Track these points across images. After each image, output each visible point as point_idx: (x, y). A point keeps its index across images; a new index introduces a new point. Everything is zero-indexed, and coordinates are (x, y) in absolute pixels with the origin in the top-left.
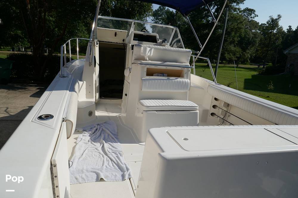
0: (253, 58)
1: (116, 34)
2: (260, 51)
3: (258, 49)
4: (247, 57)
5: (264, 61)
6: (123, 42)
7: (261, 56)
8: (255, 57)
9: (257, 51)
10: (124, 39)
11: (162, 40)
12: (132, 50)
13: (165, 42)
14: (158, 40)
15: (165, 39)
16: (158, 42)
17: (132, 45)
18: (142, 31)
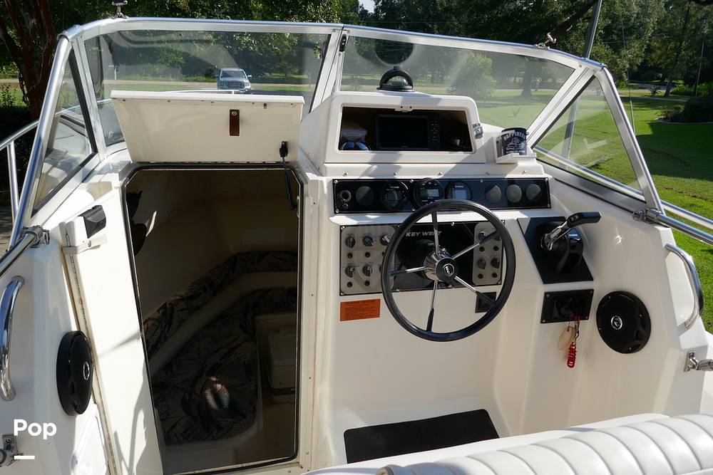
0: (636, 68)
1: (235, 123)
2: (659, 52)
3: (655, 47)
4: (621, 67)
5: (661, 75)
6: (280, 159)
7: (661, 63)
8: (643, 67)
9: (649, 50)
10: (286, 143)
11: (503, 136)
12: (335, 213)
13: (517, 148)
14: (479, 135)
15: (517, 130)
16: (478, 143)
17: (334, 184)
18: (384, 85)
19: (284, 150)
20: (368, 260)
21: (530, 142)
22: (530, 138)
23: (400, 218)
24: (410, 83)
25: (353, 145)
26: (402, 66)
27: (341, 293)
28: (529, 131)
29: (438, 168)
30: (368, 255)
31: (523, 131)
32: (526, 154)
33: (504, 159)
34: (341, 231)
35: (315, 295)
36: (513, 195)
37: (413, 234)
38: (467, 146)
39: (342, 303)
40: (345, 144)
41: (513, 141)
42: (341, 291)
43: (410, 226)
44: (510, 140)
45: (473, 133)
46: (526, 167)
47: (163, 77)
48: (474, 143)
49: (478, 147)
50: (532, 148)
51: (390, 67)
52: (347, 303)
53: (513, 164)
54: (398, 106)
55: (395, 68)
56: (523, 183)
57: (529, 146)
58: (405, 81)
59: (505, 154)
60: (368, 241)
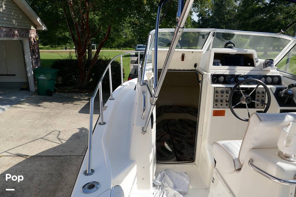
1: (183, 57)
10: (196, 64)
11: (265, 62)
12: (212, 84)
13: (270, 66)
14: (257, 62)
15: (270, 60)
16: (257, 64)
17: (212, 75)
18: (226, 46)
19: (195, 65)
20: (222, 98)
21: (275, 64)
22: (275, 62)
23: (233, 86)
24: (234, 46)
25: (217, 64)
26: (232, 41)
27: (214, 107)
28: (275, 60)
29: (244, 71)
30: (222, 96)
31: (272, 60)
32: (273, 67)
33: (266, 69)
34: (214, 88)
35: (204, 109)
36: (269, 80)
37: (236, 91)
38: (253, 65)
39: (214, 111)
40: (214, 64)
41: (269, 63)
42: (213, 107)
43: (236, 88)
44: (268, 63)
45: (255, 61)
46: (273, 71)
47: (114, 48)
48: (256, 64)
49: (257, 65)
50: (275, 66)
51: (228, 41)
52: (215, 111)
53: (269, 71)
54: (231, 53)
55: (229, 41)
56: (272, 77)
57: (274, 66)
58: (232, 45)
59: (266, 67)
60: (222, 92)
